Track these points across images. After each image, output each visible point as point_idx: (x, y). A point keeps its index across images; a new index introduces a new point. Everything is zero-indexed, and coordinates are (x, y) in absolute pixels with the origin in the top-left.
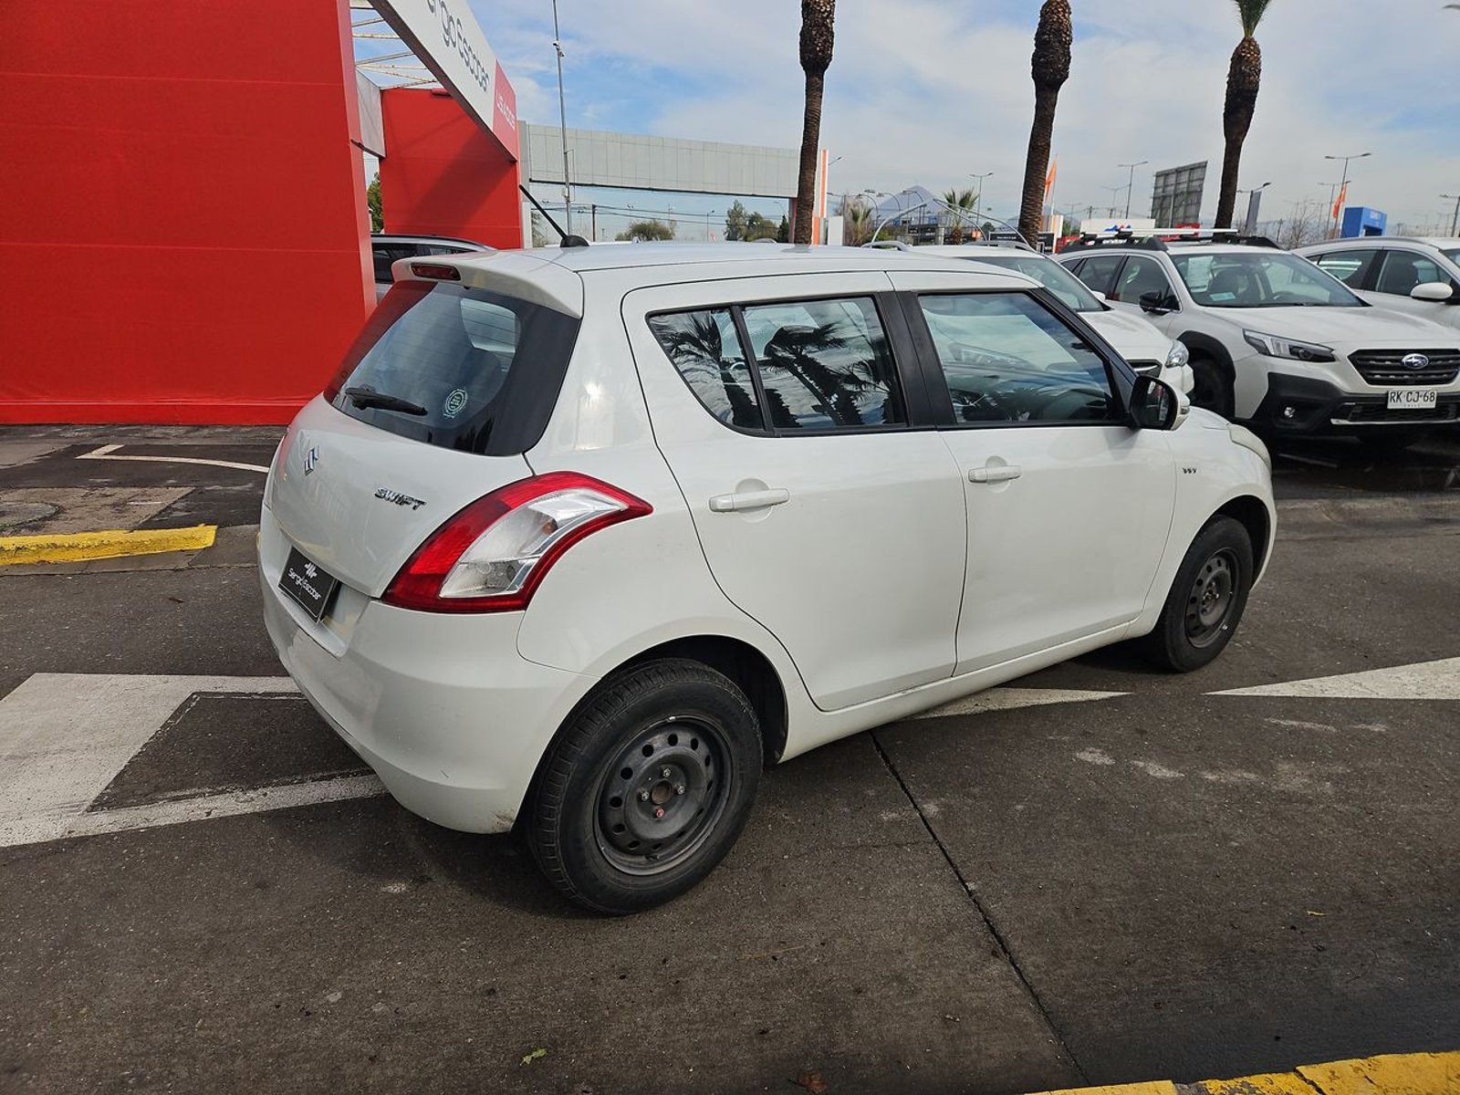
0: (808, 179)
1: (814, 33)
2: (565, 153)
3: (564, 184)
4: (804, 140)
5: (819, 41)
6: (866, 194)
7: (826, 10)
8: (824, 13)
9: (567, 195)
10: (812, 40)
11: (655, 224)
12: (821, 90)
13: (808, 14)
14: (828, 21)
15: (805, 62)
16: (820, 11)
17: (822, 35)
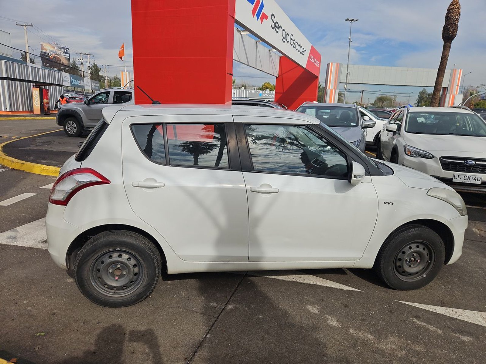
0: (440, 80)
1: (449, 27)
2: (347, 73)
3: (345, 83)
4: (440, 66)
5: (451, 30)
6: (481, 86)
7: (455, 18)
8: (454, 19)
9: (345, 87)
10: (448, 29)
11: (387, 96)
12: (450, 47)
13: (447, 20)
14: (456, 22)
15: (444, 38)
16: (453, 19)
17: (452, 27)
